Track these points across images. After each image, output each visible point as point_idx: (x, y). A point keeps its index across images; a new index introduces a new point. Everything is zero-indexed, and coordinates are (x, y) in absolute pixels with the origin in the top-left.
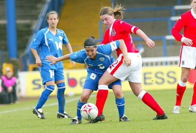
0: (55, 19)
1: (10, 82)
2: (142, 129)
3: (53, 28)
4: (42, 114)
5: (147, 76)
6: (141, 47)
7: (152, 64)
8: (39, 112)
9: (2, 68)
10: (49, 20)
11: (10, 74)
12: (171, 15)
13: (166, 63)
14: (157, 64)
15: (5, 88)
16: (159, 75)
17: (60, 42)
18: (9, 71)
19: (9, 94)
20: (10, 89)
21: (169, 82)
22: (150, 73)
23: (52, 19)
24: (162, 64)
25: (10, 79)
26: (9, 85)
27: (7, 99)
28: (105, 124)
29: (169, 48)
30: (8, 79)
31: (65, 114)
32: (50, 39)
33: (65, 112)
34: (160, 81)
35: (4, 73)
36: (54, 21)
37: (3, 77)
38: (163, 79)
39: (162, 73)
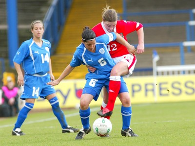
0: (40, 29)
1: (11, 93)
2: (157, 144)
3: (38, 38)
4: (20, 133)
5: (163, 86)
6: (156, 54)
7: (168, 73)
8: (17, 132)
9: (2, 78)
10: (34, 30)
11: (11, 85)
12: (189, 20)
13: (184, 72)
14: (173, 73)
15: (6, 99)
16: (176, 85)
17: (47, 54)
18: (10, 81)
19: (11, 107)
20: (12, 100)
21: (187, 93)
22: (166, 83)
23: (37, 29)
24: (179, 73)
25: (12, 90)
26: (11, 97)
27: (8, 111)
28: (117, 139)
29: (187, 55)
30: (9, 89)
31: (69, 128)
32: (35, 52)
33: (69, 127)
34: (177, 92)
35: (5, 83)
36: (39, 30)
37: (4, 88)
38: (180, 90)
39: (179, 83)
